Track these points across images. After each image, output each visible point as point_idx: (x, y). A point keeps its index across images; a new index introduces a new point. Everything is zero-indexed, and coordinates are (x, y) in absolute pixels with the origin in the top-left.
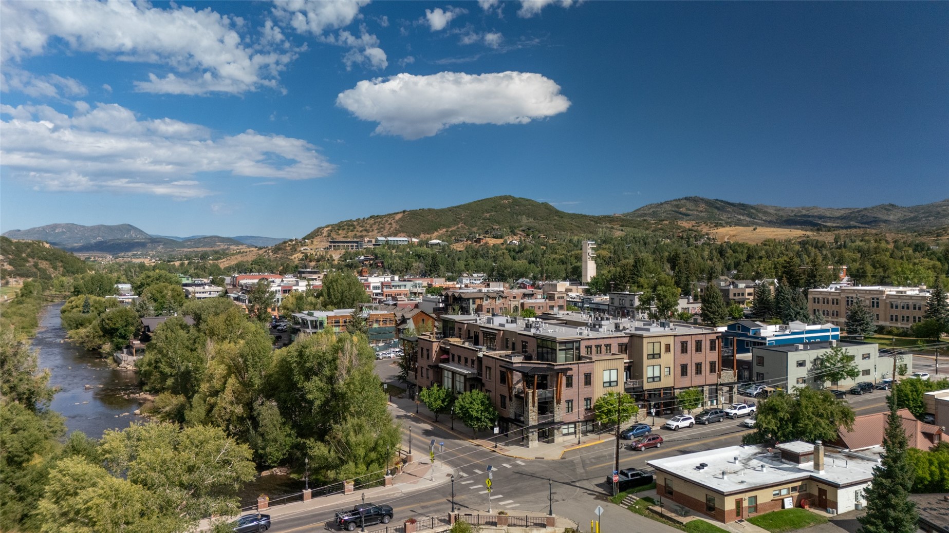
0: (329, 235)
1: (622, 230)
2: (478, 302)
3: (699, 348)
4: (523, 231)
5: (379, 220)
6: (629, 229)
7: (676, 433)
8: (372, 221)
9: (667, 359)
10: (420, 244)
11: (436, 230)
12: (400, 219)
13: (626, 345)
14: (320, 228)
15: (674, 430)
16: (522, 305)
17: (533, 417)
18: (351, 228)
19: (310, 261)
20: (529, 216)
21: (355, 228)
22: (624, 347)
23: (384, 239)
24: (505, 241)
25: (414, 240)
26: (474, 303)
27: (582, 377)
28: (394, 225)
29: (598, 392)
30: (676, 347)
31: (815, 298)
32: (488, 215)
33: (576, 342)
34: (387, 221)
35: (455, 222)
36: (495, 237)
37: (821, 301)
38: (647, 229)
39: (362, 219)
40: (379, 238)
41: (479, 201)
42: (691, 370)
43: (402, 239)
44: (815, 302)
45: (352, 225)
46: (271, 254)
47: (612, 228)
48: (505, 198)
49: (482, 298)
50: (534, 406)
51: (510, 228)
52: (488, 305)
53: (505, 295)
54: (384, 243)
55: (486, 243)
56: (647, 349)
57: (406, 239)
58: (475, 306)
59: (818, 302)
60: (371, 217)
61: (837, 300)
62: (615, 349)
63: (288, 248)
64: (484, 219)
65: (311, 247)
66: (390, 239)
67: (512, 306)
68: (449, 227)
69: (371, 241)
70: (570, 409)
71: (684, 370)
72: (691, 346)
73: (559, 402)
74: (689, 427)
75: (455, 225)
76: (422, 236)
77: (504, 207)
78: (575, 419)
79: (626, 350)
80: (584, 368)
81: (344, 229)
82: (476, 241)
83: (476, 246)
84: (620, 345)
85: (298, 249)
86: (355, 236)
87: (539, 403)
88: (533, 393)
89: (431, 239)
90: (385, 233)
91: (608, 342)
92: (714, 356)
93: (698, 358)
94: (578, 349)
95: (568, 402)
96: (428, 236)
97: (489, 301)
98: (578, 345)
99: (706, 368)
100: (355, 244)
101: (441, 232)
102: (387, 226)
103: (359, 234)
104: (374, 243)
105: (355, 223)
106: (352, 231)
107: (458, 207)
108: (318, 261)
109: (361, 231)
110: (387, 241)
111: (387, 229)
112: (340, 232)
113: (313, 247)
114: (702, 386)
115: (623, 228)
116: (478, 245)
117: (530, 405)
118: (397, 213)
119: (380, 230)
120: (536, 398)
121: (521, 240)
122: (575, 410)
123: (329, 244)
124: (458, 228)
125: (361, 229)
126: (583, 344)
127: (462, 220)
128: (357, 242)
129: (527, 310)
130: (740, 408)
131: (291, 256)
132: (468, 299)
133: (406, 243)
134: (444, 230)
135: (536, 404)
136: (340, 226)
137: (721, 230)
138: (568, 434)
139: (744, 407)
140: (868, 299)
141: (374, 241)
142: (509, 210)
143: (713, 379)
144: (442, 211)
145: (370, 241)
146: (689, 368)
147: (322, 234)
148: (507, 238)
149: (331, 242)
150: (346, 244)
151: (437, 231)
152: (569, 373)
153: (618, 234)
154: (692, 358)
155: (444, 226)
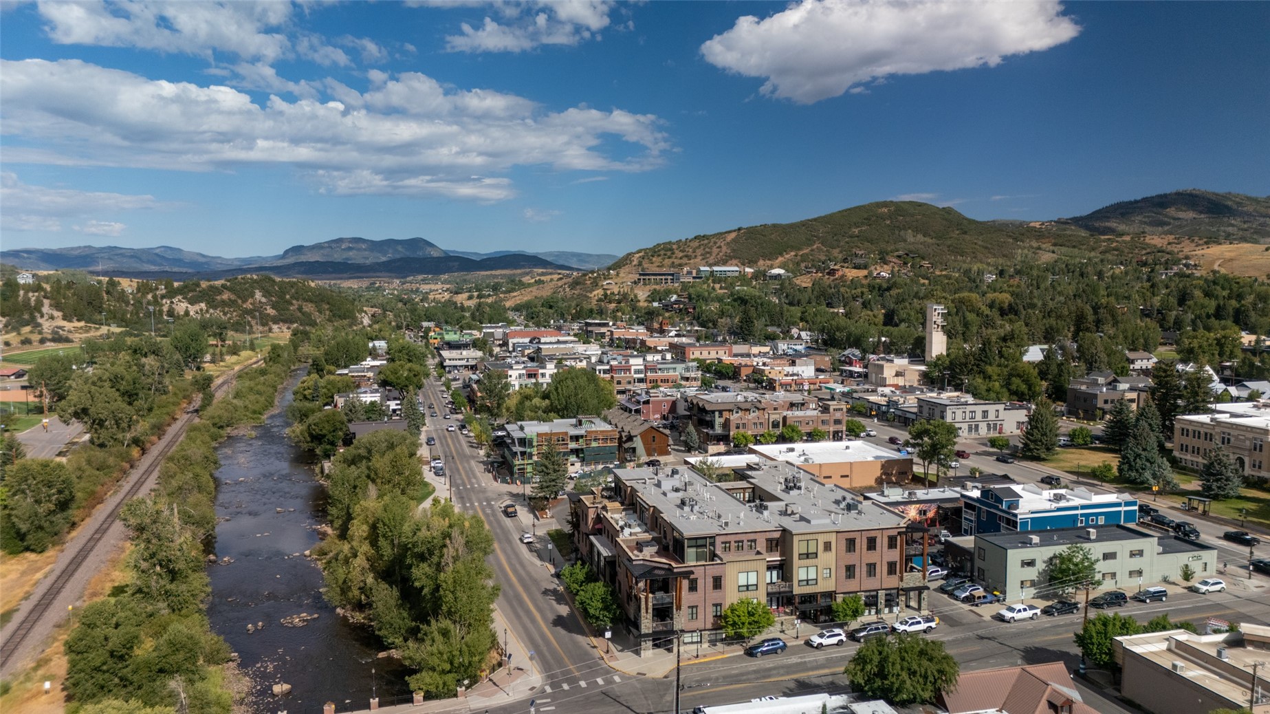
0: (640, 264)
1: (1053, 252)
2: (726, 414)
3: (872, 544)
4: (899, 257)
5: (706, 242)
6: (1064, 249)
7: (817, 652)
8: (696, 244)
9: (827, 559)
10: (755, 276)
11: (781, 254)
12: (734, 240)
13: (777, 540)
14: (629, 254)
15: (817, 648)
16: (785, 418)
17: (647, 624)
18: (669, 253)
19: (610, 302)
20: (917, 230)
21: (673, 253)
22: (774, 543)
23: (707, 269)
24: (870, 273)
25: (748, 270)
26: (721, 416)
27: (710, 582)
28: (724, 249)
29: (731, 597)
30: (838, 544)
31: (1183, 429)
32: (856, 231)
33: (710, 537)
34: (715, 243)
35: (809, 242)
36: (857, 267)
37: (1191, 434)
38: (1093, 249)
39: (684, 240)
40: (702, 268)
41: (846, 210)
42: (861, 571)
43: (732, 269)
44: (1183, 434)
45: (671, 250)
46: (567, 290)
47: (1039, 248)
48: (885, 204)
49: (730, 411)
50: (647, 612)
51: (881, 253)
52: (737, 419)
53: (763, 406)
54: (708, 274)
55: (843, 276)
56: (798, 547)
57: (737, 269)
58: (722, 420)
59: (1187, 435)
60: (695, 238)
61: (1211, 435)
62: (761, 546)
63: (588, 282)
64: (851, 237)
65: (616, 281)
66: (716, 268)
67: (771, 420)
68: (800, 249)
69: (691, 273)
70: (694, 615)
71: (850, 571)
72: (861, 544)
73: (679, 608)
74: (837, 644)
75: (809, 245)
76: (761, 262)
77: (882, 217)
78: (702, 627)
79: (777, 546)
80: (713, 571)
81: (659, 256)
82: (829, 274)
83: (828, 280)
84: (769, 541)
85: (600, 284)
86: (673, 265)
87: (653, 609)
88: (647, 598)
89: (772, 267)
90: (711, 260)
91: (752, 537)
92: (894, 555)
93: (872, 557)
94: (713, 544)
95: (692, 607)
96: (769, 263)
97: (740, 413)
98: (712, 540)
99: (882, 569)
100: (670, 277)
101: (787, 256)
102: (715, 250)
103: (677, 262)
104: (694, 275)
105: (674, 247)
106: (669, 258)
107: (815, 220)
108: (619, 302)
109: (681, 258)
110: (712, 272)
111: (714, 255)
112: (654, 259)
113: (619, 280)
114: (877, 591)
115: (1056, 249)
116: (832, 278)
117: (643, 611)
118: (730, 232)
119: (705, 256)
120: (650, 604)
121: (892, 271)
122: (701, 616)
123: (638, 276)
124: (812, 250)
125: (681, 254)
126: (719, 540)
127: (819, 238)
128: (672, 275)
129: (790, 426)
130: (913, 624)
131: (591, 292)
132: (713, 412)
133: (737, 274)
134: (793, 253)
135: (650, 611)
136: (654, 252)
137: (1214, 250)
138: (692, 643)
139: (919, 623)
140: (1248, 439)
141: (694, 272)
142: (888, 222)
143: (893, 582)
144: (792, 226)
145: (689, 273)
146: (857, 570)
147: (631, 261)
148: (873, 268)
149: (640, 275)
150: (658, 277)
151: (782, 256)
152: (692, 577)
153: (1046, 257)
154: (862, 556)
155: (793, 248)
